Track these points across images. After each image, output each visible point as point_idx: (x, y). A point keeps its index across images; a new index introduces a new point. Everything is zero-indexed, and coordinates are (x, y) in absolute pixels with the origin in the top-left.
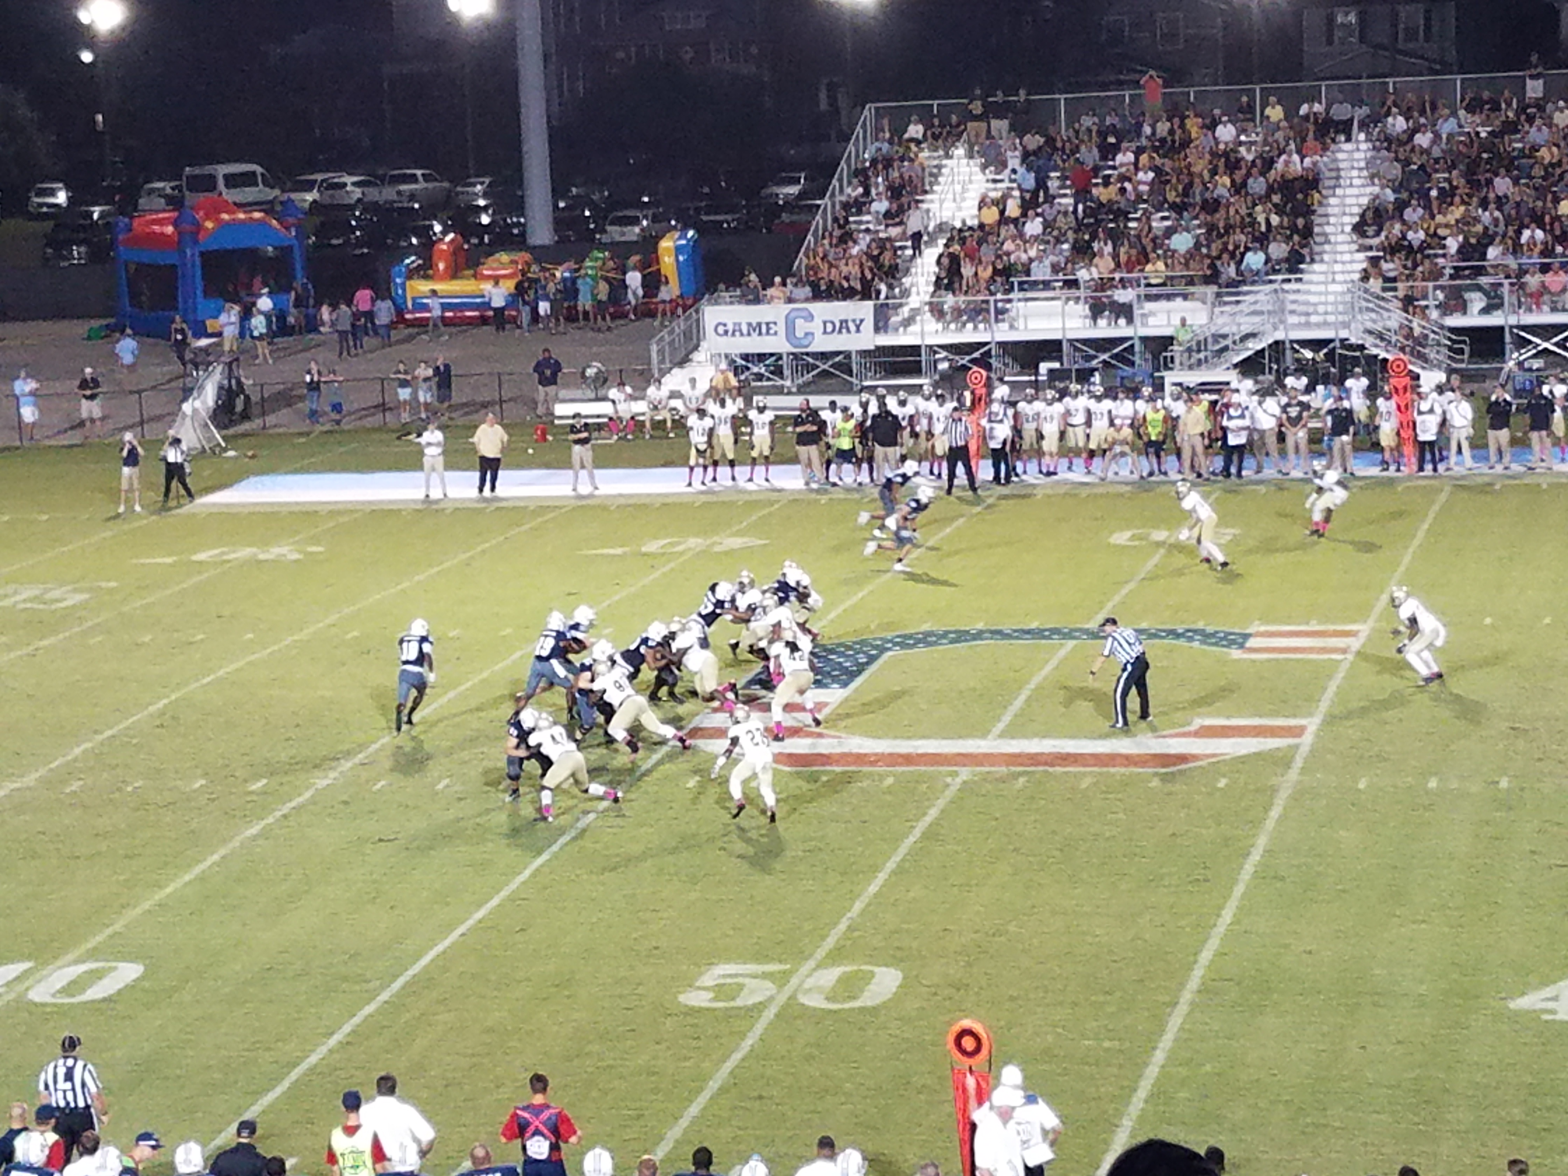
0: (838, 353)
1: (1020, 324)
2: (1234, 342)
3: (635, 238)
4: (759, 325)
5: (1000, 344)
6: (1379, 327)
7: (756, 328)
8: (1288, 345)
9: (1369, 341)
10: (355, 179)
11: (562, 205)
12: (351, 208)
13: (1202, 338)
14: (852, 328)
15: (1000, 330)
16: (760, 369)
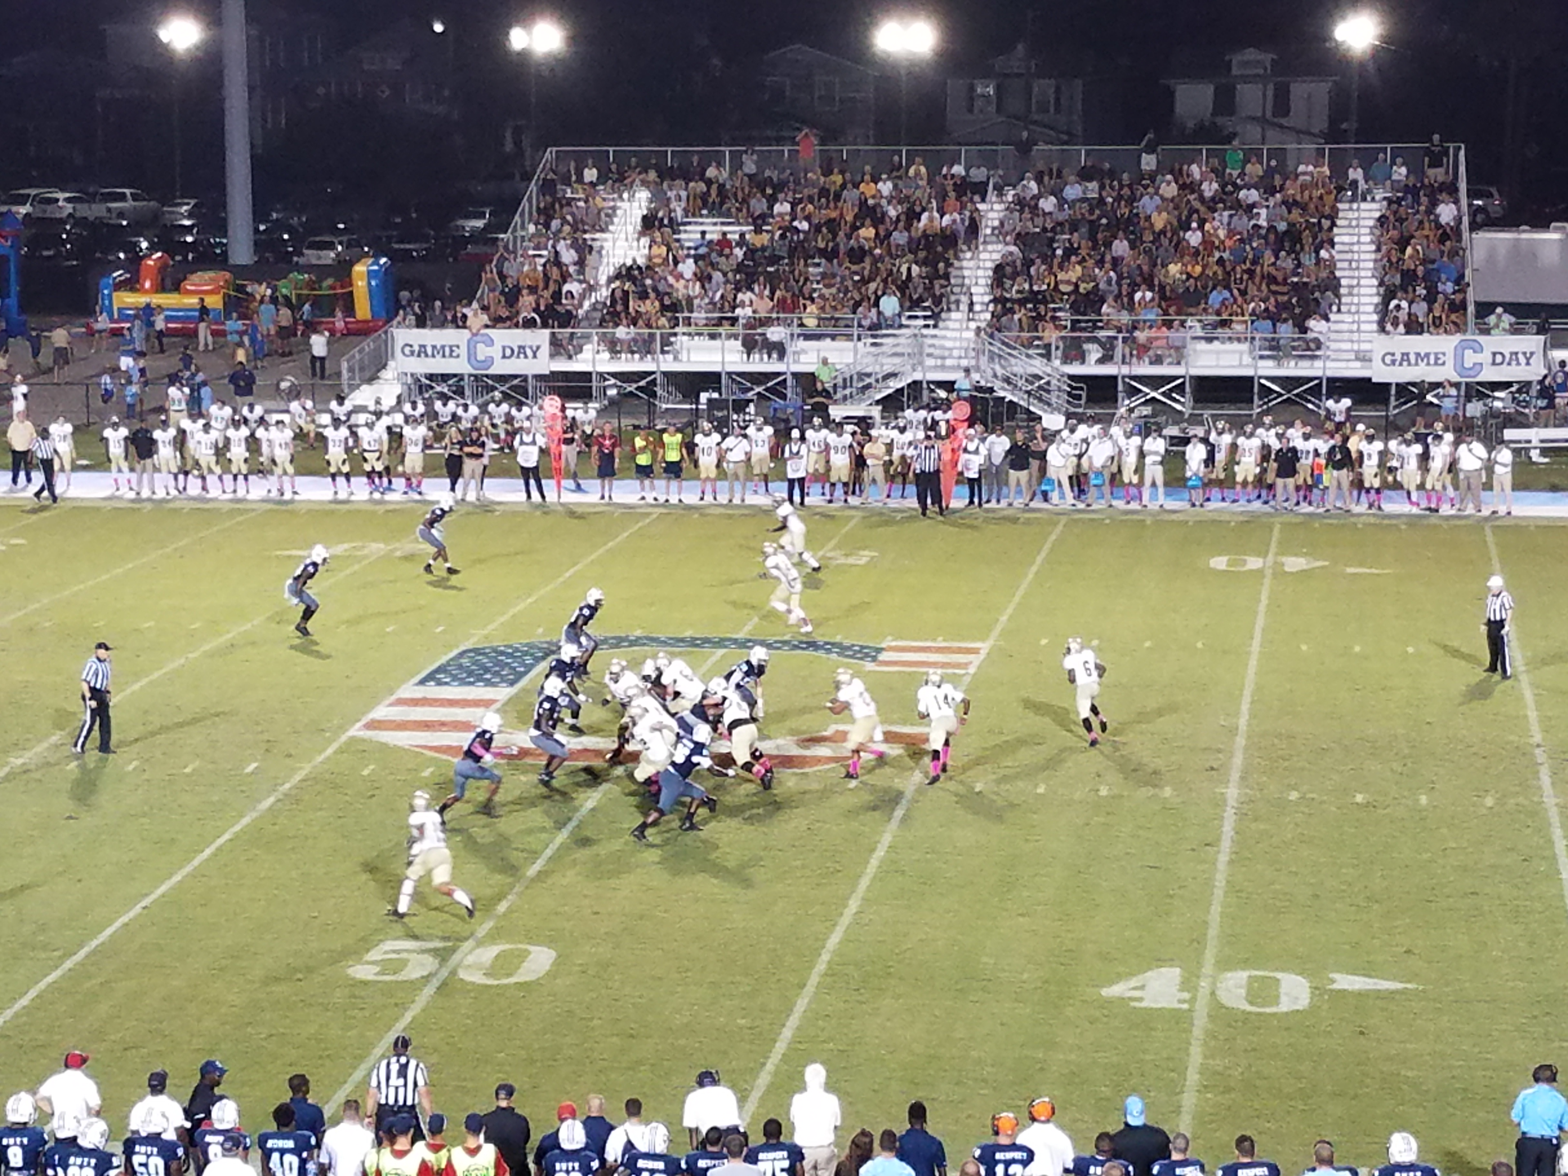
0: (515, 377)
1: (684, 356)
2: (877, 381)
3: (330, 262)
4: (443, 347)
5: (665, 374)
6: (1006, 372)
7: (440, 351)
8: (925, 385)
9: (997, 385)
10: (67, 195)
11: (262, 228)
12: (62, 222)
13: (848, 376)
14: (529, 353)
15: (665, 361)
16: (443, 388)
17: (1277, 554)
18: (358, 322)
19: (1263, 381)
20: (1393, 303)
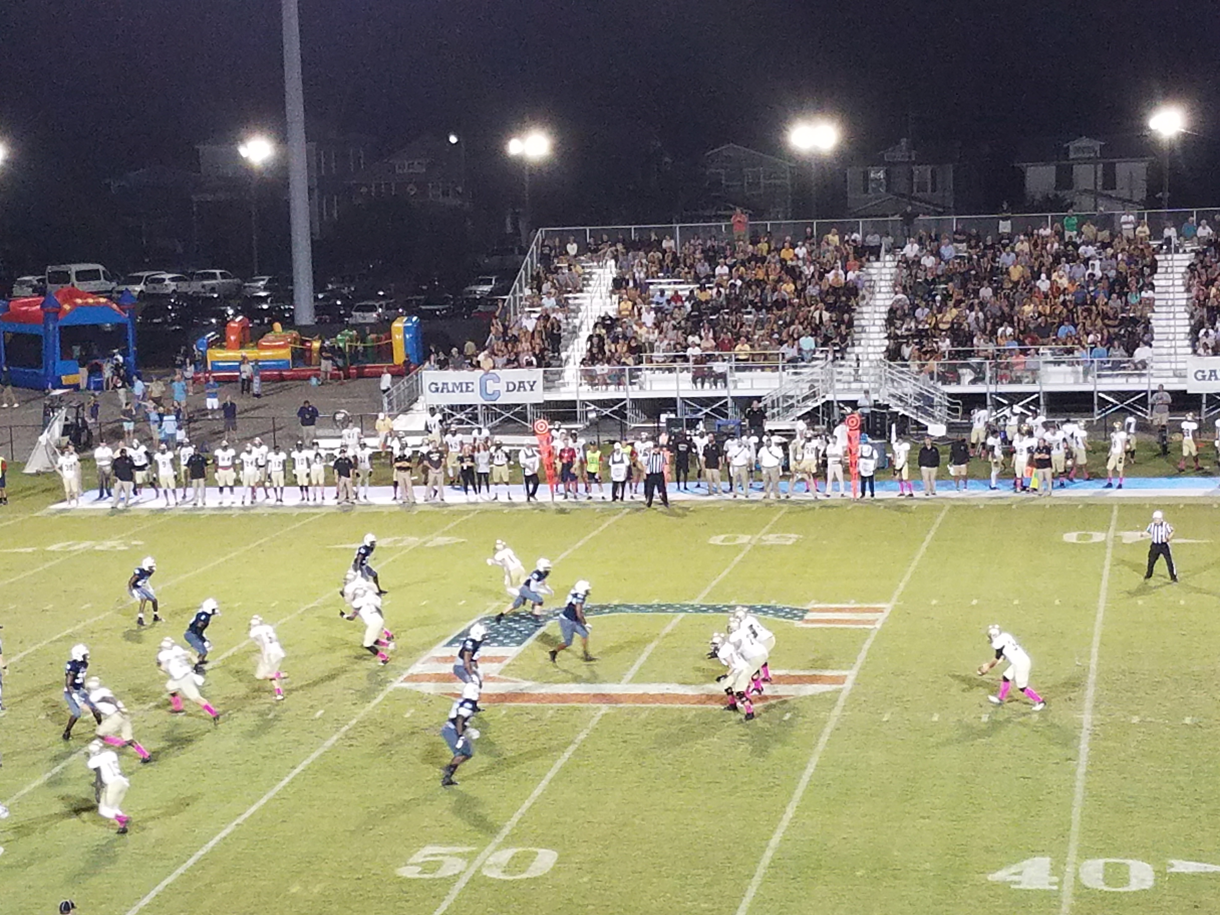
0: (517, 405)
1: (647, 386)
2: (798, 402)
3: (373, 321)
4: (461, 384)
5: (634, 400)
6: (899, 392)
7: (459, 387)
8: (835, 404)
9: (892, 402)
10: (171, 276)
11: (320, 296)
12: (169, 296)
13: (775, 399)
14: (528, 387)
15: (633, 391)
16: (462, 416)
17: (1116, 530)
18: (395, 366)
19: (1101, 395)
20: (1202, 331)
